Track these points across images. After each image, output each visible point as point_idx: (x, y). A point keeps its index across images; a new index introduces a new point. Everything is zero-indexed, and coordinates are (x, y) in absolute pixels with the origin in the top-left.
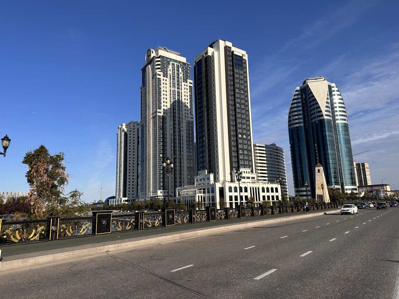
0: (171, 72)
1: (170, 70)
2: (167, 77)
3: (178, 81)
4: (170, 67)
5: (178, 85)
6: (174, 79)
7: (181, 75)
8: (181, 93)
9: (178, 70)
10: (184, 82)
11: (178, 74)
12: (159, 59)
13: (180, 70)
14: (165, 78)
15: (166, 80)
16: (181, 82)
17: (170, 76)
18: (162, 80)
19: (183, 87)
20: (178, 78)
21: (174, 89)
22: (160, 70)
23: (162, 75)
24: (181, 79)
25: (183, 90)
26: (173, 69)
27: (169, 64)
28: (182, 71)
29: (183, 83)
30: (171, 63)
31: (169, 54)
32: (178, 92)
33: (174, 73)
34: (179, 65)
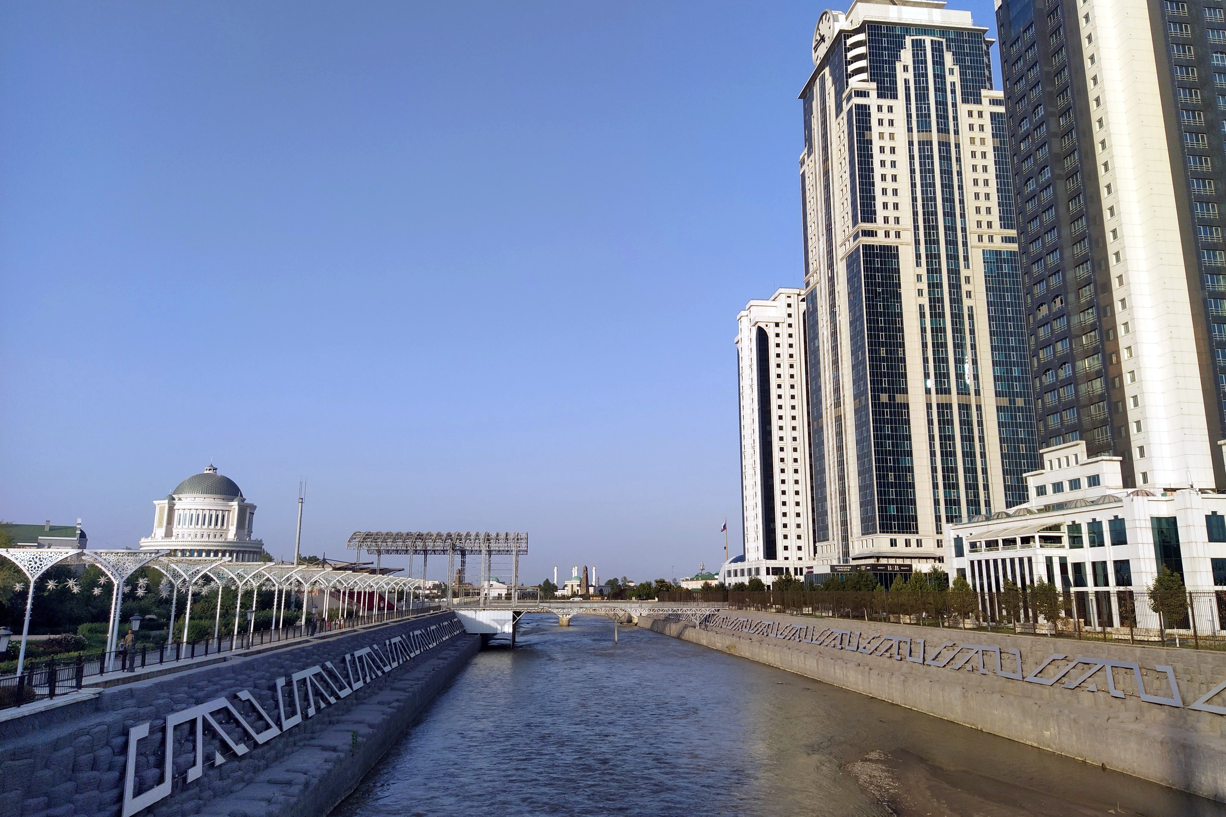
0: (910, 76)
1: (906, 69)
2: (895, 97)
3: (941, 104)
4: (906, 56)
5: (942, 117)
6: (922, 97)
7: (953, 78)
8: (957, 146)
9: (939, 62)
10: (965, 101)
11: (940, 77)
12: (861, 37)
13: (948, 58)
14: (885, 103)
15: (890, 109)
16: (954, 105)
17: (907, 89)
18: (874, 110)
19: (964, 121)
20: (940, 89)
21: (924, 136)
22: (864, 76)
23: (874, 94)
24: (953, 92)
25: (965, 135)
26: (919, 61)
27: (901, 46)
28: (957, 61)
29: (963, 109)
30: (908, 40)
31: (900, 12)
32: (944, 145)
33: (920, 75)
34: (944, 40)
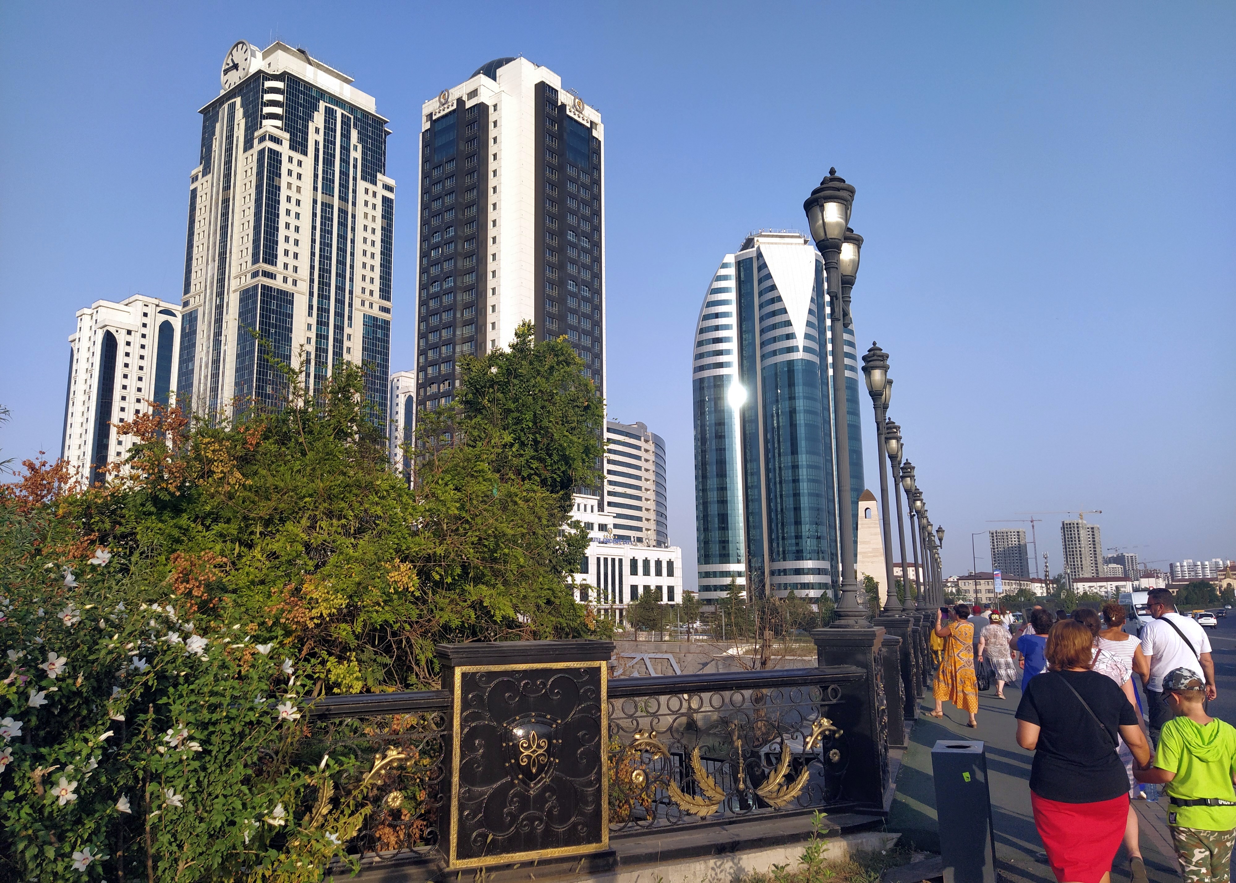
0: (321, 138)
1: (317, 131)
2: (305, 153)
3: (344, 174)
4: (319, 119)
5: (344, 186)
6: (329, 162)
7: (356, 154)
8: (354, 216)
9: (346, 136)
10: (364, 178)
11: (346, 149)
12: (280, 85)
13: (354, 135)
14: (297, 156)
15: (300, 163)
16: (355, 179)
17: (317, 150)
18: (285, 159)
19: (361, 197)
20: (345, 161)
21: (327, 199)
22: (279, 123)
23: (286, 144)
24: (355, 167)
25: (360, 209)
26: (329, 129)
27: (316, 108)
28: (361, 140)
29: (362, 185)
30: (322, 105)
31: (315, 75)
32: (343, 212)
33: (329, 142)
34: (352, 117)
